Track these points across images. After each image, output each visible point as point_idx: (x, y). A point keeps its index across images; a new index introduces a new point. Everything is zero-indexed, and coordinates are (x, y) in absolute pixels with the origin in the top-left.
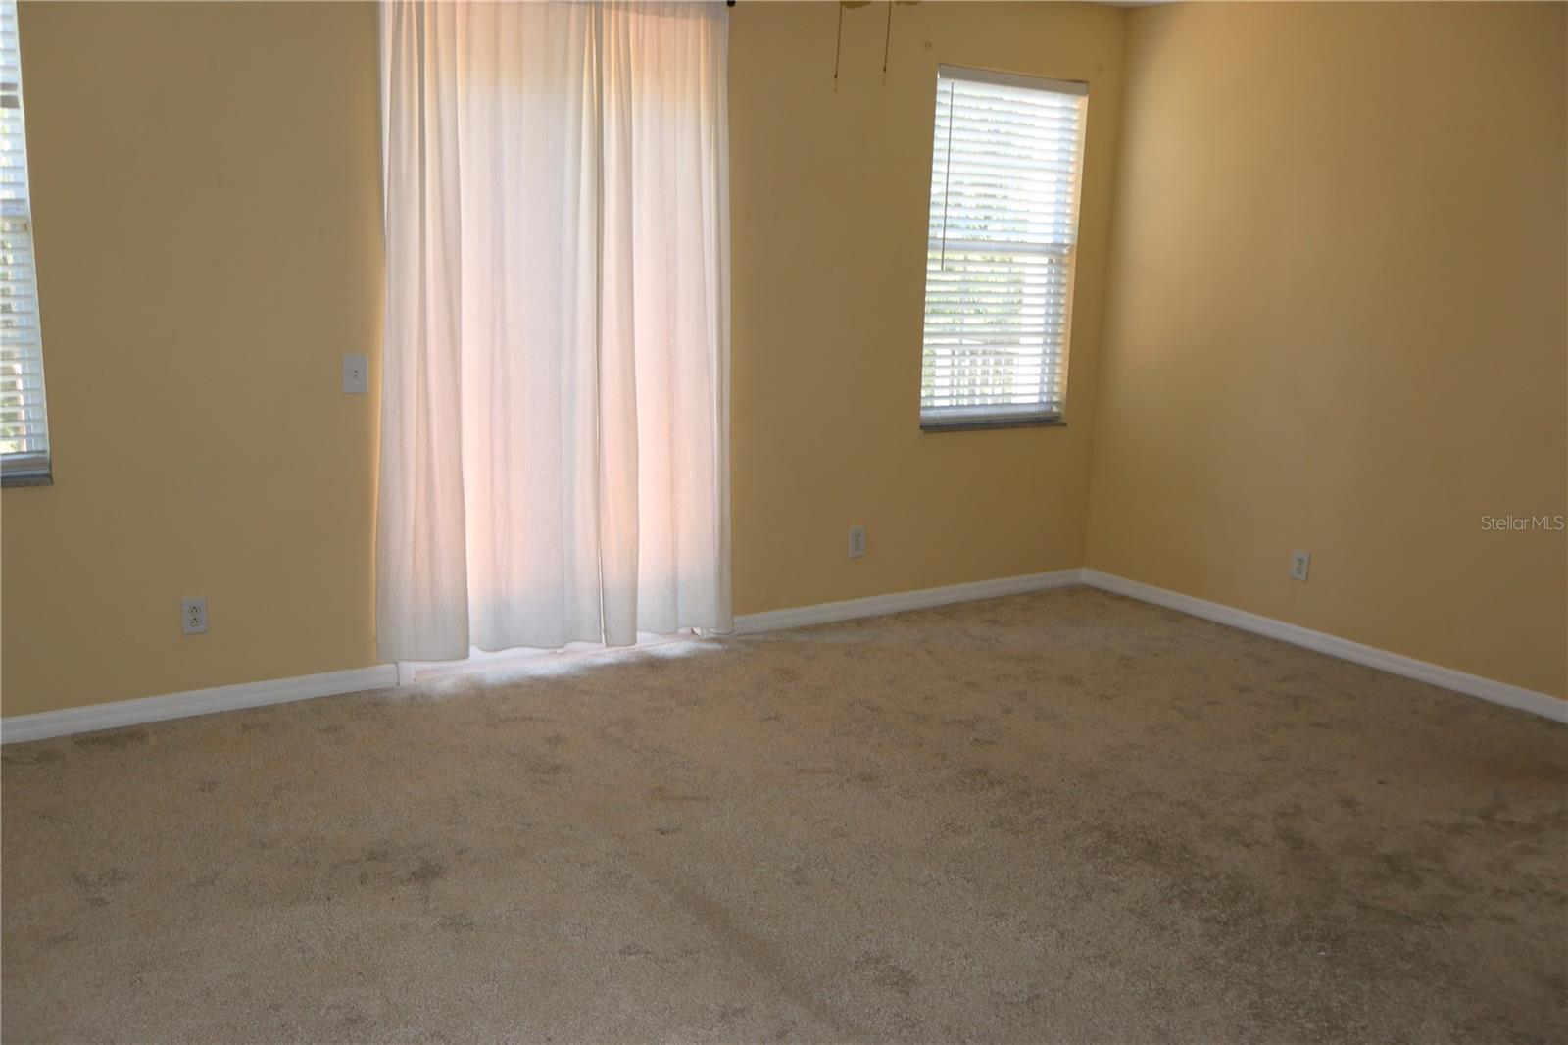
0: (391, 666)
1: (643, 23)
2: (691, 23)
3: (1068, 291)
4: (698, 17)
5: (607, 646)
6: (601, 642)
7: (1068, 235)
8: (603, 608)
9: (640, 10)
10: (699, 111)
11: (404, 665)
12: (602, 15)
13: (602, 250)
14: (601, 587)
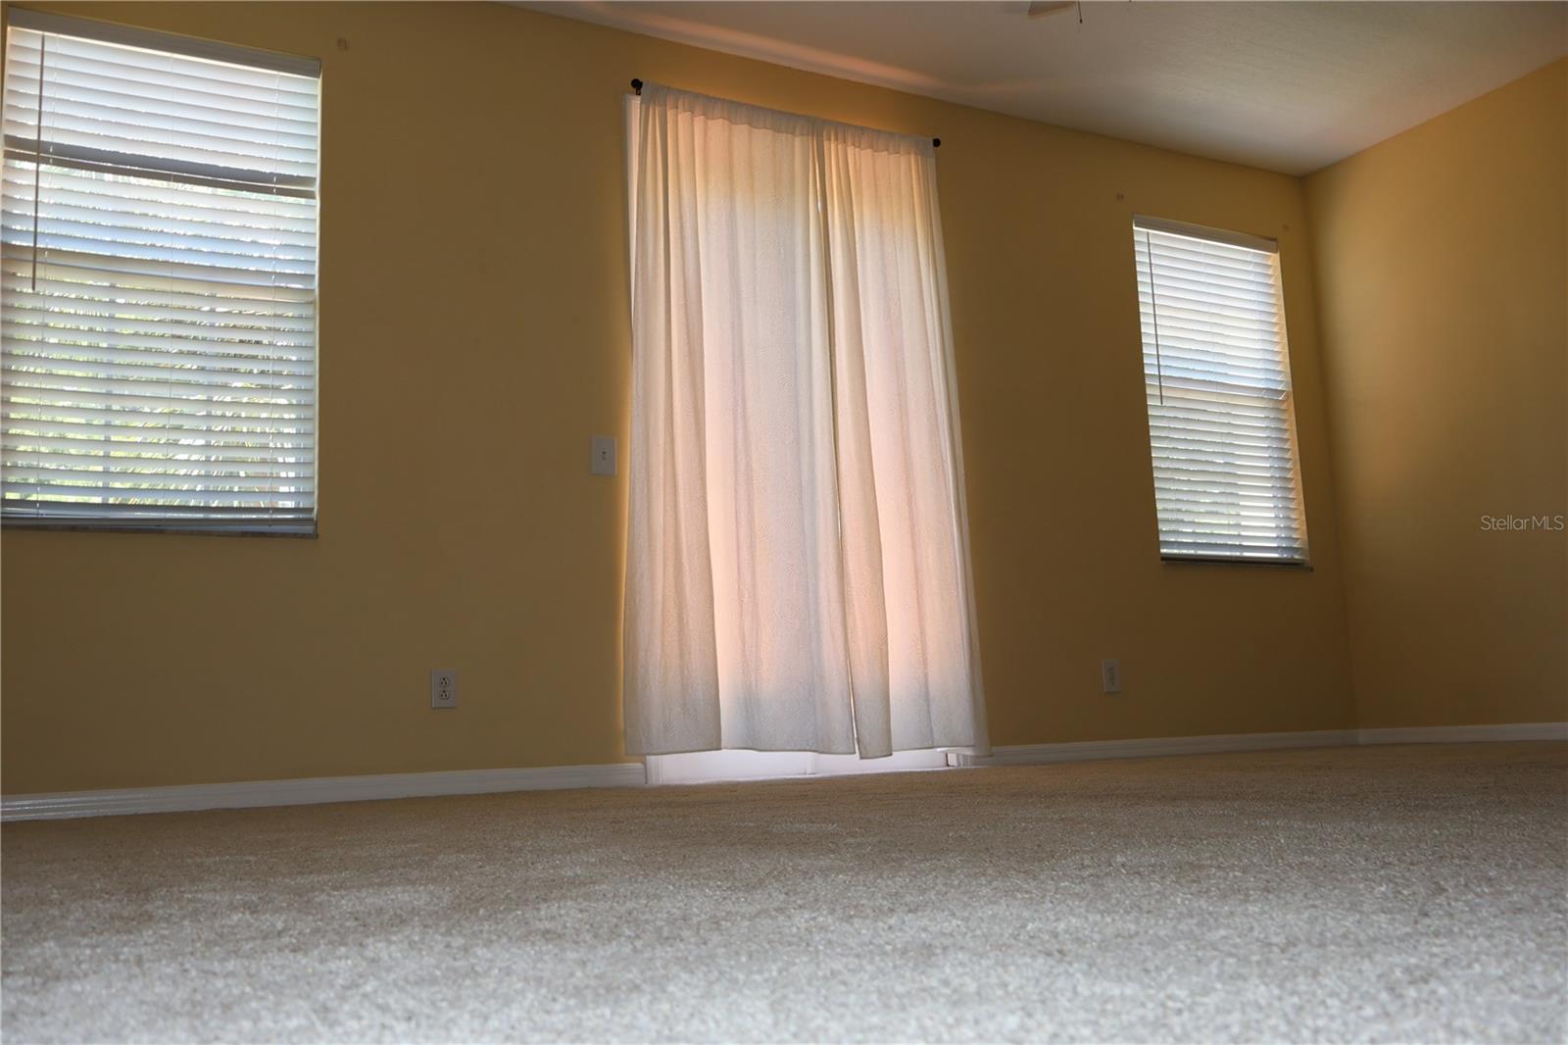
0: (639, 765)
1: (860, 156)
2: (903, 159)
3: (1292, 435)
4: (909, 153)
5: (861, 758)
6: (855, 753)
7: (1282, 381)
8: (855, 718)
9: (857, 145)
10: (916, 234)
11: (652, 759)
12: (823, 147)
13: (835, 354)
14: (851, 689)
